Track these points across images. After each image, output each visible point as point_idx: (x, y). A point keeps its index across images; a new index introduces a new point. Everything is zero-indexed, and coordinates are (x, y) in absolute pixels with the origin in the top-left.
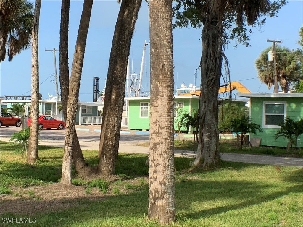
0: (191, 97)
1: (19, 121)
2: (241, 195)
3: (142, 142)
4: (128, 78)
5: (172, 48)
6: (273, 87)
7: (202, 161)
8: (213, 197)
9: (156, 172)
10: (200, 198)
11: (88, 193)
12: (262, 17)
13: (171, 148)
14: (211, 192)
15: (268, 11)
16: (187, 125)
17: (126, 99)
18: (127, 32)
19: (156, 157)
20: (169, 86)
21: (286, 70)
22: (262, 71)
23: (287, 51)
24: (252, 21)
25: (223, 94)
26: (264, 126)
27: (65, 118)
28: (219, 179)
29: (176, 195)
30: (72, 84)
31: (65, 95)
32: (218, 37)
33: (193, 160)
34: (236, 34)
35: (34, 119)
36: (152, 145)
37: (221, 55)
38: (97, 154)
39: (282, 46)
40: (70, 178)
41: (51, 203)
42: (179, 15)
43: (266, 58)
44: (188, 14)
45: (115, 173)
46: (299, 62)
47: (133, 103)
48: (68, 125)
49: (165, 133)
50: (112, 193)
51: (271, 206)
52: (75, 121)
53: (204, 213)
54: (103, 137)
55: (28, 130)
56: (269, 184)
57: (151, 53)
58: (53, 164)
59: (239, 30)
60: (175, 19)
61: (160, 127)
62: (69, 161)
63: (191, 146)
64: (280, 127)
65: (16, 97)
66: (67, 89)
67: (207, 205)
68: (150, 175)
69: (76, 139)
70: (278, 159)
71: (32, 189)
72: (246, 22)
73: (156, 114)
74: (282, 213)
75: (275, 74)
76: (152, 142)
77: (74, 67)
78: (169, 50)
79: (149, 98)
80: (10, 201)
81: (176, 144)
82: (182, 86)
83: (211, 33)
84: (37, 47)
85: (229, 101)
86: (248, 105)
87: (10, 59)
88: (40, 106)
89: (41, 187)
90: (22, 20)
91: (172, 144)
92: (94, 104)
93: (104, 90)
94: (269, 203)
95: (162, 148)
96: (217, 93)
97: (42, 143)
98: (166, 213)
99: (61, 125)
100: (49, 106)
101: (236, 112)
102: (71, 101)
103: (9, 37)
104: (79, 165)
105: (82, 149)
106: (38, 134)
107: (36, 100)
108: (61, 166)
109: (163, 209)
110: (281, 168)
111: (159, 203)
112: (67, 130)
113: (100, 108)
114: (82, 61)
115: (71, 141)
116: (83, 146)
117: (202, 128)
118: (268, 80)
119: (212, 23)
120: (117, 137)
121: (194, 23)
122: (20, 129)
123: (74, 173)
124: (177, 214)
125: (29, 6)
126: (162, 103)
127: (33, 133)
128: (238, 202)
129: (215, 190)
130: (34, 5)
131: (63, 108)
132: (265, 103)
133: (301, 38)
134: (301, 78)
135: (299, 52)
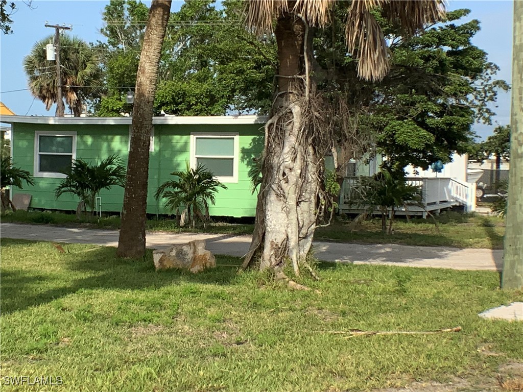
6: (55, 106)
21: (78, 79)
22: (34, 78)
23: (81, 44)
26: (37, 173)
39: (71, 35)
43: (42, 55)
46: (101, 65)
51: (45, 314)
56: (42, 274)
64: (65, 176)
70: (60, 231)
74: (64, 326)
75: (59, 84)
86: (8, 136)
94: (42, 308)
110: (65, 248)
118: (46, 94)
132: (38, 133)
133: (105, 24)
134: (105, 92)
135: (101, 48)
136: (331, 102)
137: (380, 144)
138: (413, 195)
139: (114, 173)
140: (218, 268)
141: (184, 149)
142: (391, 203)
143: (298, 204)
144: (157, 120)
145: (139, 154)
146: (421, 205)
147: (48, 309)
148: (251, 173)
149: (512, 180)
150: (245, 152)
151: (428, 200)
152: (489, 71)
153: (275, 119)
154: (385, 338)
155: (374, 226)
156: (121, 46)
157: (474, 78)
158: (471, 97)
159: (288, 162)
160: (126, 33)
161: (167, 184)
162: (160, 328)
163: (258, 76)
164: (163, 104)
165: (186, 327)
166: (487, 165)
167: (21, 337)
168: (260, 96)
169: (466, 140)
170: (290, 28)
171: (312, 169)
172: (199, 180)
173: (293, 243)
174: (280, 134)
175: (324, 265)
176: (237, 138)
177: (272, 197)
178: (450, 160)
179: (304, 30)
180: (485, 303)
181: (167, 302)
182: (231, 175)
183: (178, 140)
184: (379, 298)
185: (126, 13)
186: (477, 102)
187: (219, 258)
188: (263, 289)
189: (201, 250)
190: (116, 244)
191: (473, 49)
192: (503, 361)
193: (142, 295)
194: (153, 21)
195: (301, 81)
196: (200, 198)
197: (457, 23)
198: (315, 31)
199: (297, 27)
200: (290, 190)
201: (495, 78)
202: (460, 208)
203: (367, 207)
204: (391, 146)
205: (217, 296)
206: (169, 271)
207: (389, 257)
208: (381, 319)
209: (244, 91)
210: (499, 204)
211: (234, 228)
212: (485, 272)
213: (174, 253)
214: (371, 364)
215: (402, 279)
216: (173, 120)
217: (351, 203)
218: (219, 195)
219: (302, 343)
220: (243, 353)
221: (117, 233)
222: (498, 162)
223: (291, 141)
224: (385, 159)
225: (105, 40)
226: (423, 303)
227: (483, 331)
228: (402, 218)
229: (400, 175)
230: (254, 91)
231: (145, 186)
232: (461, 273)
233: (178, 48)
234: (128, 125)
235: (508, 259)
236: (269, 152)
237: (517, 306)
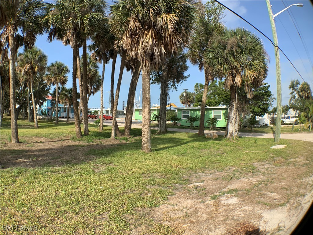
0: (157, 108)
1: (96, 116)
2: (174, 143)
3: (140, 124)
4: (135, 102)
5: (150, 91)
6: (185, 105)
7: (160, 131)
8: (164, 143)
9: (144, 134)
10: (160, 144)
11: (121, 142)
12: (181, 81)
13: (149, 126)
14: (164, 142)
15: (183, 79)
16: (155, 118)
17: (134, 109)
18: (134, 85)
19: (144, 129)
20: (149, 105)
21: (190, 100)
22: (181, 100)
23: (190, 93)
24: (178, 82)
25: (168, 108)
26: (182, 119)
27: (113, 116)
28: (166, 137)
29: (151, 142)
30: (115, 104)
31: (112, 107)
32: (166, 88)
33: (158, 130)
34: (173, 87)
35: (102, 116)
36: (143, 125)
37: (167, 94)
38: (124, 128)
39: (188, 91)
40: (114, 137)
41: (107, 145)
42: (152, 80)
43: (183, 95)
44: (156, 80)
45: (130, 135)
46: (194, 97)
47: (136, 110)
48: (113, 118)
49: (147, 121)
50: (129, 142)
52: (116, 117)
53: (161, 149)
54: (126, 122)
55: (100, 120)
56: (184, 138)
57: (143, 93)
58: (108, 132)
59: (174, 85)
61: (146, 119)
62: (114, 131)
63: (156, 126)
64: (187, 119)
65: (95, 108)
66: (113, 105)
67: (162, 146)
68: (142, 136)
69: (116, 123)
70: (187, 130)
71: (101, 140)
72: (176, 83)
73: (144, 114)
74: (188, 149)
75: (186, 101)
76: (143, 124)
77: (116, 97)
78: (149, 92)
79: (142, 109)
80: (93, 145)
81: (151, 125)
82: (154, 104)
83: (164, 86)
84: (103, 91)
85: (170, 110)
86: (177, 111)
87: (93, 95)
88: (104, 111)
89: (104, 140)
90: (98, 81)
92: (123, 111)
93: (126, 106)
94: (184, 145)
95: (146, 126)
96: (166, 107)
97: (104, 124)
98: (148, 149)
99: (111, 118)
100: (107, 111)
101: (172, 114)
102: (114, 110)
103: (93, 87)
104: (118, 132)
105: (118, 126)
106: (103, 121)
107: (102, 109)
108: (111, 132)
110: (188, 133)
111: (145, 145)
112: (113, 120)
113: (125, 112)
114: (119, 96)
115: (115, 124)
116: (119, 126)
117: (161, 119)
118: (184, 103)
119: (164, 83)
120: (131, 122)
121: (158, 83)
122: (97, 119)
123: (116, 135)
124: (152, 149)
125: (100, 76)
126: (147, 110)
127: (101, 121)
128: (173, 145)
129: (165, 141)
130: (102, 76)
131: (112, 112)
132: (182, 111)
133: (195, 88)
134: (195, 102)
135: (194, 93)
136: (241, 103)
137: (251, 112)
138: (257, 122)
139: (197, 118)
140: (218, 138)
141: (211, 113)
142: (253, 124)
143: (235, 124)
144: (206, 108)
146: (259, 124)
147: (185, 146)
148: (224, 118)
149: (277, 119)
150: (223, 113)
151: (260, 123)
152: (272, 96)
153: (230, 107)
154: (252, 152)
155: (250, 129)
156: (198, 93)
157: (269, 97)
158: (269, 101)
159: (233, 116)
160: (199, 90)
161: (208, 121)
162: (207, 150)
163: (226, 98)
164: (207, 104)
165: (212, 150)
166: (272, 116)
167: (180, 151)
168: (227, 102)
169: (268, 110)
170: (233, 88)
171: (238, 117)
172: (214, 120)
173: (234, 133)
174: (231, 110)
175: (240, 137)
176: (222, 111)
177: (230, 123)
178: (265, 115)
179: (236, 88)
180: (272, 145)
181: (208, 145)
182: (221, 118)
183: (210, 111)
184: (251, 144)
185: (199, 86)
186: (270, 102)
187: (219, 136)
188: (227, 142)
189: (215, 134)
190: (198, 133)
191: (269, 91)
192: (275, 157)
193: (203, 143)
194: (205, 88)
195: (235, 99)
196: (214, 123)
197: (266, 86)
198: (238, 88)
199: (234, 88)
200: (233, 121)
201: (273, 97)
202: (267, 125)
203: (249, 125)
204: (253, 112)
205: (218, 143)
206: (208, 138)
207: (253, 135)
208: (251, 148)
209: (223, 101)
210: (275, 124)
211: (221, 130)
212: (271, 138)
213: (209, 135)
214: (250, 158)
215: (256, 140)
216: (209, 107)
217: (245, 124)
218: (218, 123)
219: (236, 153)
220: (224, 155)
221: (198, 130)
222: (274, 115)
223: (233, 111)
224: (252, 115)
225: (195, 92)
226: (260, 145)
227: (272, 151)
228: (255, 127)
229: (255, 118)
230: (225, 101)
231: (204, 121)
232: (267, 139)
233: (209, 93)
234: (200, 109)
235: (276, 135)
236: (229, 114)
237: (278, 145)
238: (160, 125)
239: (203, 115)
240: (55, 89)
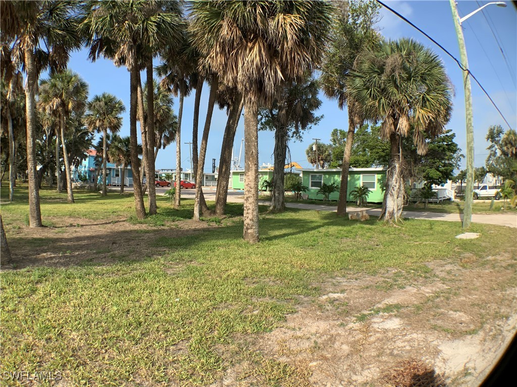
0: (269, 171)
1: (169, 183)
2: (297, 227)
3: (240, 196)
4: (232, 159)
5: (257, 142)
6: (316, 165)
7: (275, 207)
8: (280, 228)
9: (248, 213)
10: (273, 229)
11: (209, 225)
12: (310, 125)
13: (256, 200)
14: (279, 225)
15: (313, 122)
16: (266, 186)
17: (231, 171)
18: (232, 133)
19: (248, 205)
20: (256, 164)
21: (323, 156)
22: (309, 156)
23: (324, 145)
24: (304, 127)
25: (287, 169)
26: (310, 187)
27: (196, 182)
28: (284, 218)
29: (259, 226)
30: (200, 163)
31: (195, 169)
32: (284, 136)
33: (270, 206)
34: (295, 135)
35: (178, 182)
36: (245, 198)
37: (286, 146)
38: (214, 203)
39: (321, 142)
40: (198, 217)
41: (187, 231)
42: (262, 124)
43: (312, 149)
44: (267, 123)
45: (225, 214)
46: (330, 151)
47: (235, 173)
48: (197, 186)
49: (253, 191)
50: (223, 225)
51: (314, 234)
52: (201, 184)
53: (276, 237)
54: (218, 193)
55: (175, 189)
56: (312, 220)
57: (245, 145)
58: (189, 208)
59: (297, 132)
60: (259, 126)
61: (250, 187)
62: (198, 207)
63: (268, 199)
64: (319, 188)
65: (168, 170)
66: (197, 165)
67: (277, 233)
68: (244, 215)
69: (202, 194)
70: (318, 206)
71: (177, 223)
72: (300, 128)
73: (248, 180)
74: (320, 238)
75: (317, 158)
76: (246, 196)
77: (201, 152)
78: (256, 144)
79: (244, 171)
80: (164, 230)
81: (259, 198)
82: (264, 164)
83: (280, 134)
84: (180, 141)
85: (290, 173)
86: (301, 175)
87: (164, 148)
88: (182, 175)
89: (182, 222)
90: (171, 125)
91: (257, 197)
92: (213, 174)
93: (218, 166)
94: (313, 232)
95: (251, 200)
96: (284, 169)
97: (182, 196)
98: (253, 237)
99: (193, 186)
100: (187, 175)
101: (294, 179)
102: (199, 172)
103: (163, 135)
104: (204, 209)
105: (205, 200)
106: (180, 191)
107: (179, 171)
108: (193, 210)
109: (252, 235)
110: (320, 212)
111: (249, 231)
112: (197, 189)
113: (216, 177)
114: (206, 149)
115: (199, 195)
116: (206, 198)
117: (275, 188)
118: (313, 161)
119: (281, 128)
120: (226, 193)
121: (271, 128)
122: (170, 188)
123: (201, 214)
124: (260, 238)
125: (175, 117)
126: (252, 174)
127: (177, 191)
128: (295, 231)
129: (282, 224)
130: (178, 116)
131: (195, 177)
132: (311, 174)
133: (332, 138)
134: (332, 160)
135: (331, 146)
136: (409, 163)
137: (424, 177)
138: (434, 195)
139: (336, 187)
140: (370, 220)
141: (359, 179)
142: (428, 198)
143: (397, 198)
144: (350, 170)
145: (344, 181)
146: (437, 198)
147: (315, 232)
148: (381, 187)
149: (467, 189)
150: (379, 180)
151: (439, 196)
152: (458, 151)
153: (390, 169)
154: (425, 245)
155: (422, 206)
156: (337, 145)
157: (454, 153)
158: (453, 160)
159: (394, 184)
160: (339, 141)
161: (353, 191)
162: (351, 239)
163: (383, 154)
164: (351, 164)
165: (360, 239)
166: (458, 184)
167: (306, 241)
168: (384, 161)
169: (452, 175)
170: (395, 137)
171: (402, 186)
172: (364, 190)
173: (395, 211)
174: (392, 174)
175: (405, 219)
176: (376, 175)
177: (389, 196)
178: (447, 182)
179: (399, 138)
180: (457, 233)
181: (353, 231)
182: (374, 188)
183: (356, 176)
184: (423, 231)
185: (339, 134)
186: (455, 162)
187: (370, 216)
188: (385, 227)
189: (365, 213)
190: (336, 211)
191: (453, 143)
192: (462, 253)
193: (345, 228)
194: (349, 136)
195: (399, 156)
196: (363, 196)
197: (448, 134)
198: (403, 138)
199: (397, 137)
200: (395, 193)
201: (460, 153)
202: (450, 199)
203: (420, 199)
204: (427, 177)
205: (370, 229)
206: (354, 220)
207: (427, 216)
208: (424, 238)
209: (379, 159)
210: (462, 198)
211: (375, 206)
212: (458, 222)
213: (355, 214)
214: (421, 254)
215: (432, 224)
216: (355, 169)
217: (414, 198)
218: (370, 195)
219: (398, 246)
220: (379, 249)
221: (337, 207)
222: (461, 183)
223: (395, 176)
224: (426, 182)
225: (332, 143)
226: (438, 233)
227: (457, 243)
228: (431, 203)
229: (430, 188)
230: (382, 159)
231: (346, 192)
232: (450, 222)
233: (356, 145)
234: (340, 172)
235: (465, 217)
236: (388, 180)
237: (467, 234)
238: (273, 199)
239: (344, 182)
240: (101, 138)
